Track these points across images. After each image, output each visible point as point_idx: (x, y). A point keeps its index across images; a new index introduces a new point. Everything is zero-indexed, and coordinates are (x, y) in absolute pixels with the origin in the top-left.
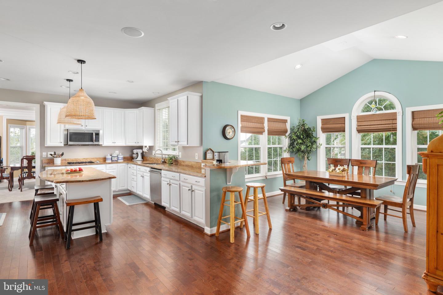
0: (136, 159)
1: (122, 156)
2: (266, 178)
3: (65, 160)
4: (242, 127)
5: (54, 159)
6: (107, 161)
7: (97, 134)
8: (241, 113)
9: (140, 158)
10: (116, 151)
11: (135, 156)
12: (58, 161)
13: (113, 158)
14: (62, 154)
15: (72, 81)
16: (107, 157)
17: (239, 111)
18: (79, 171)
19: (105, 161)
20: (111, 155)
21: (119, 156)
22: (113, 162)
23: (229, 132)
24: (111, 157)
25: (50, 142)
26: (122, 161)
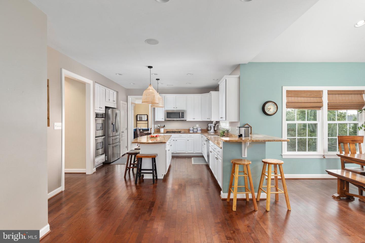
0: (210, 131)
1: (200, 129)
2: (324, 157)
3: (166, 130)
4: (288, 103)
5: (160, 129)
6: (191, 132)
7: (183, 113)
8: (285, 88)
9: (212, 130)
10: (197, 125)
11: (209, 128)
12: (162, 130)
13: (194, 129)
14: (164, 126)
15: (159, 79)
16: (190, 129)
17: (283, 87)
18: (156, 137)
19: (189, 131)
20: (193, 128)
21: (198, 128)
22: (194, 133)
23: (270, 108)
24: (193, 129)
25: (157, 119)
26: (200, 132)
